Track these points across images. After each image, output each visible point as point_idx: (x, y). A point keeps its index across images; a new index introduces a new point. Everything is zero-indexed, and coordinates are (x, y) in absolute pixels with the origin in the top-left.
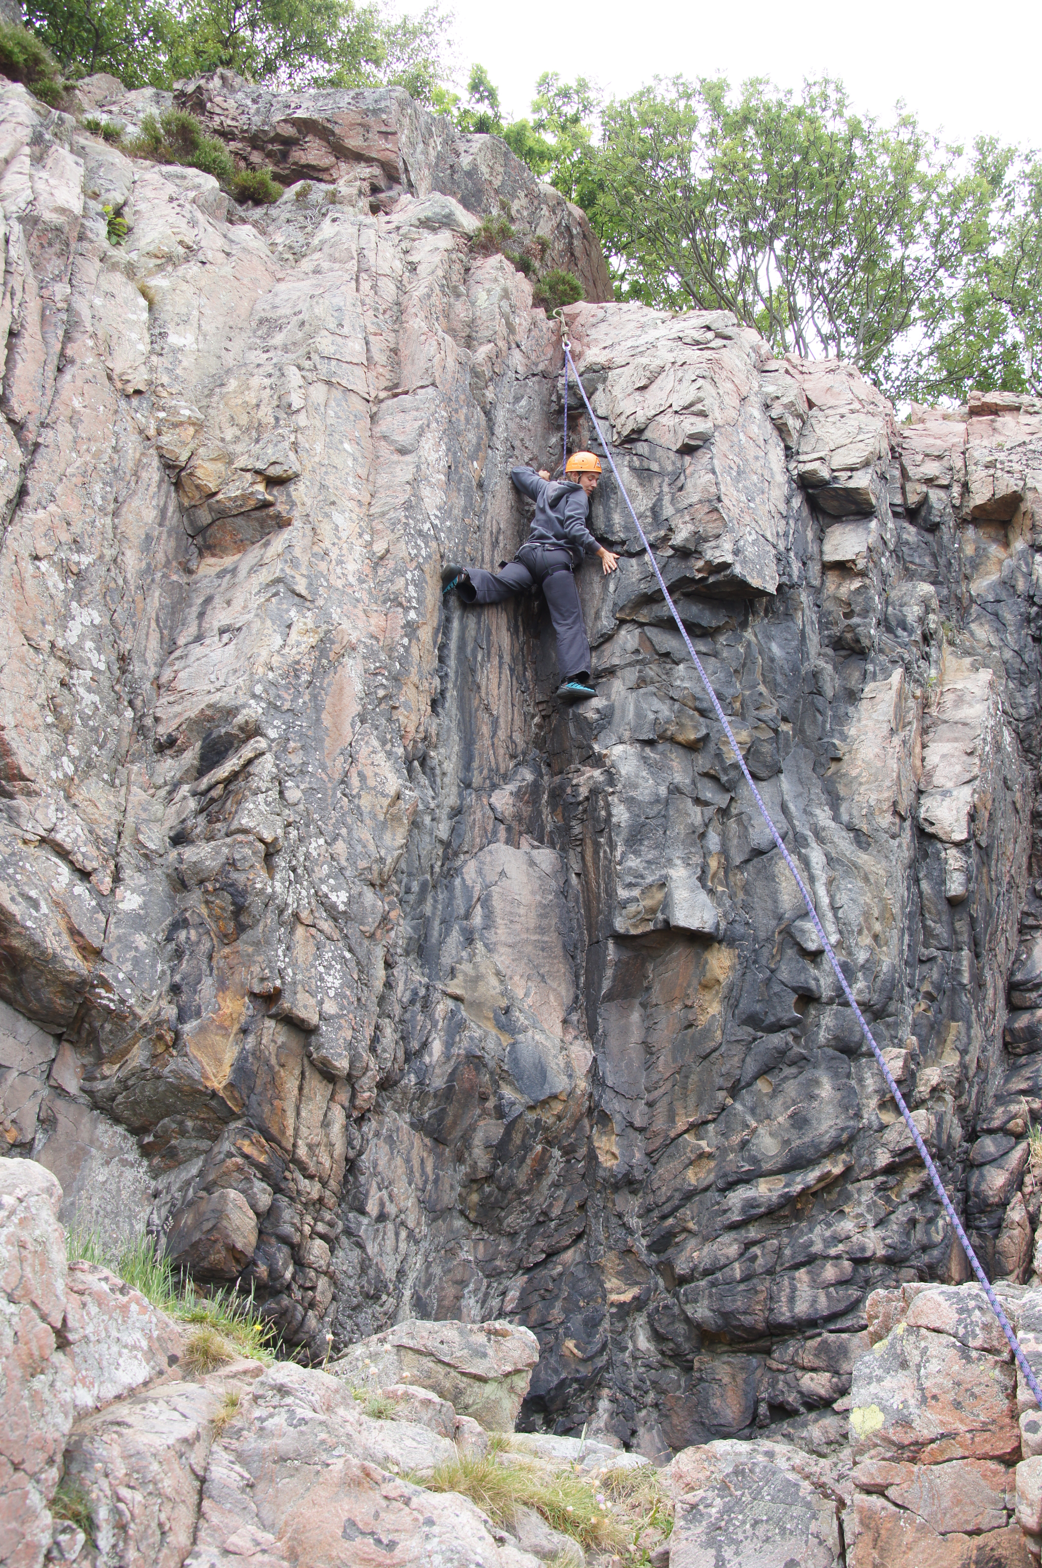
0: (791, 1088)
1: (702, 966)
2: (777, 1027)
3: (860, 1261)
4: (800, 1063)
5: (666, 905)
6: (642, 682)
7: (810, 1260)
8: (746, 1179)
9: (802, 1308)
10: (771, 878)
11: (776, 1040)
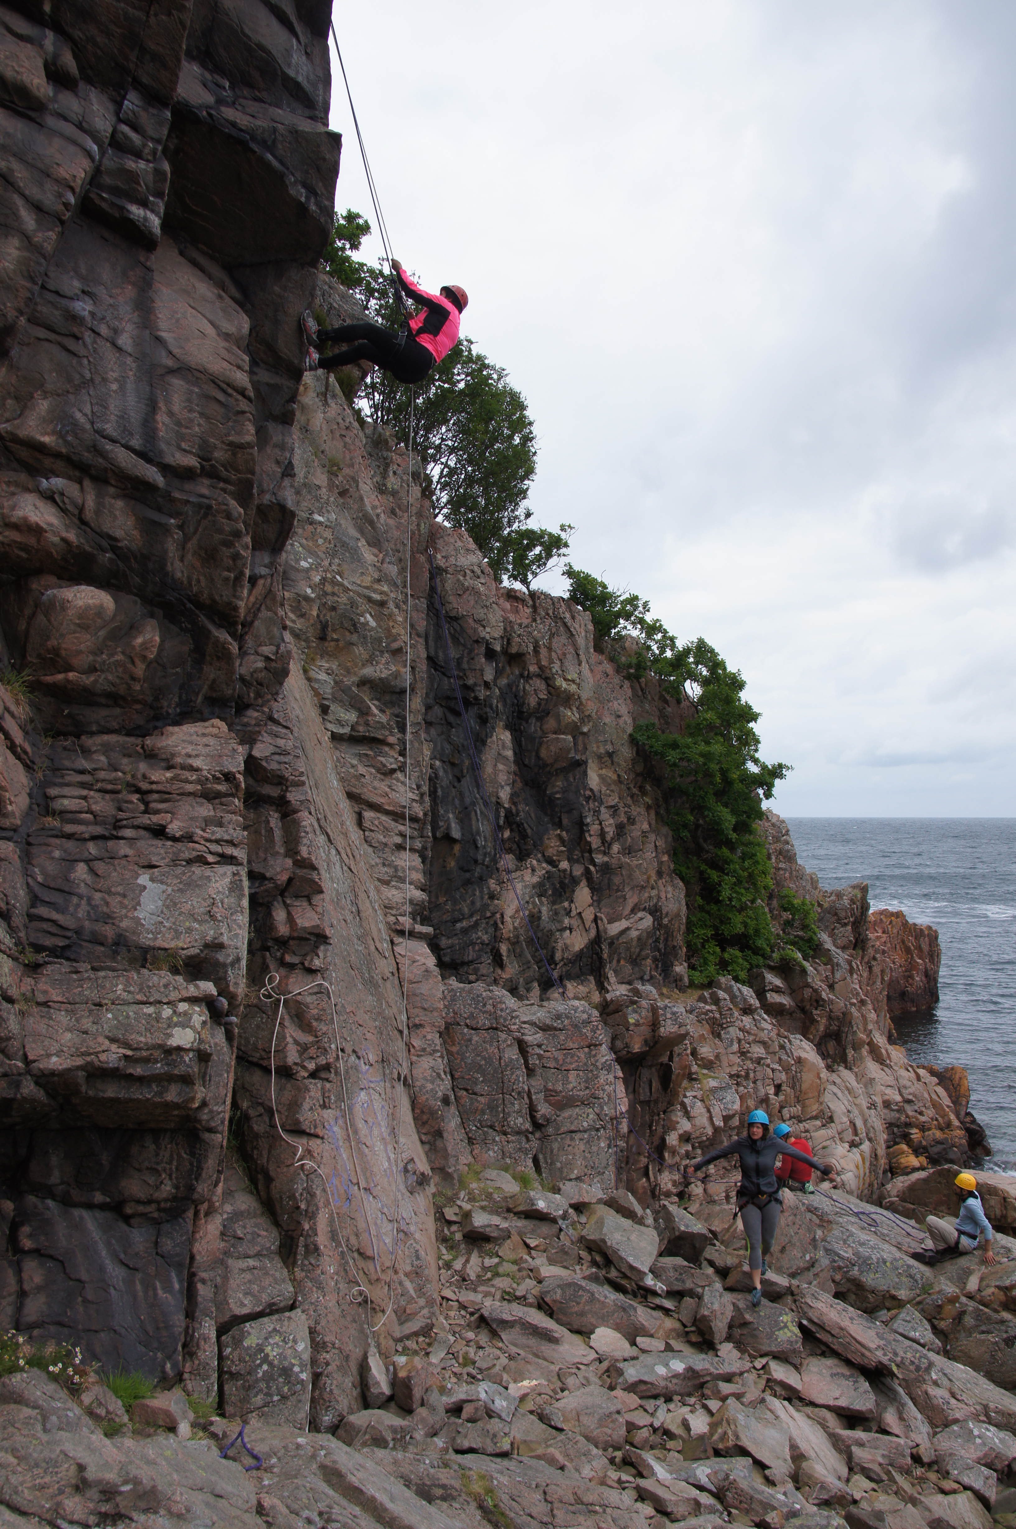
0: (470, 891)
1: (452, 849)
2: (468, 871)
3: (482, 944)
4: (472, 883)
5: (449, 827)
6: (442, 733)
7: (473, 944)
8: (460, 920)
9: (470, 958)
10: (470, 819)
11: (468, 875)
